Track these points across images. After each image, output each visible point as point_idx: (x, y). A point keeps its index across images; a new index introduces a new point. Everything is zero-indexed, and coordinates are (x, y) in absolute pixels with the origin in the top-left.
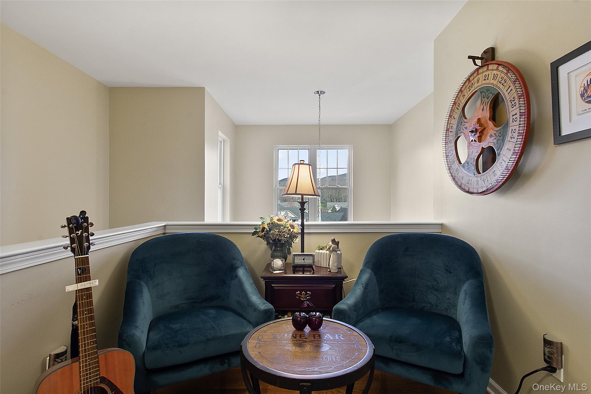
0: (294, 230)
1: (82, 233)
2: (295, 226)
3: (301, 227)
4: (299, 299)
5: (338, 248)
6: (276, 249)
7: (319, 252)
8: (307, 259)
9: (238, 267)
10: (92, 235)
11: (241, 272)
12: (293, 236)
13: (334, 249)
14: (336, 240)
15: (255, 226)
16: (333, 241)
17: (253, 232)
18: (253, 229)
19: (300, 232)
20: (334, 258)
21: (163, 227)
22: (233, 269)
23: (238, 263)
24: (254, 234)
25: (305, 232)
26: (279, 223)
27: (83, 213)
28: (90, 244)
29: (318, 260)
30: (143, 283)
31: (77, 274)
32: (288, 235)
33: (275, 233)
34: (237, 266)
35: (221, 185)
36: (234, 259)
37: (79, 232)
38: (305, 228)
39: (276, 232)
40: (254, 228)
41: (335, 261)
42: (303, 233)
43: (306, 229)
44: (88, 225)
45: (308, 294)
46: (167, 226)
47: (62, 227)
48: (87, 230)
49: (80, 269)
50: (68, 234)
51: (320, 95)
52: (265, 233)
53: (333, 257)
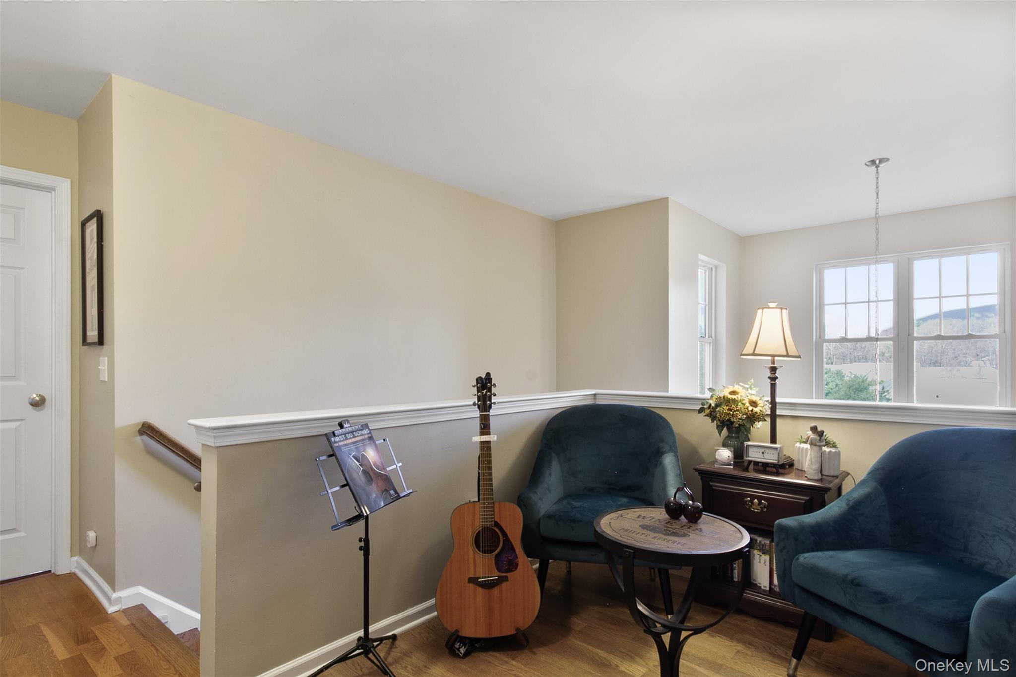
0: (754, 408)
1: (486, 393)
2: (758, 403)
3: (770, 406)
4: (749, 508)
5: (819, 440)
6: (730, 435)
7: (800, 447)
8: (768, 453)
9: (664, 453)
10: (495, 395)
11: (669, 461)
12: (753, 418)
13: (813, 442)
14: (819, 429)
15: (703, 401)
16: (814, 429)
17: (698, 409)
18: (699, 404)
19: (770, 413)
20: (812, 456)
21: (593, 396)
22: (658, 454)
23: (666, 448)
24: (701, 411)
25: (777, 413)
26: (733, 397)
27: (488, 374)
28: (491, 403)
29: (799, 460)
30: (553, 454)
31: (481, 428)
32: (743, 415)
33: (723, 411)
34: (664, 450)
35: (711, 338)
36: (662, 441)
37: (484, 392)
38: (777, 407)
39: (724, 409)
40: (701, 403)
41: (813, 461)
42: (774, 416)
43: (779, 409)
44: (491, 386)
45: (762, 503)
46: (597, 396)
47: (473, 386)
48: (490, 390)
49: (483, 423)
50: (476, 393)
51: (877, 167)
52: (712, 410)
53: (810, 454)
